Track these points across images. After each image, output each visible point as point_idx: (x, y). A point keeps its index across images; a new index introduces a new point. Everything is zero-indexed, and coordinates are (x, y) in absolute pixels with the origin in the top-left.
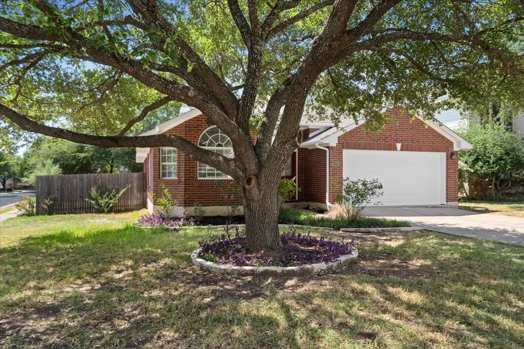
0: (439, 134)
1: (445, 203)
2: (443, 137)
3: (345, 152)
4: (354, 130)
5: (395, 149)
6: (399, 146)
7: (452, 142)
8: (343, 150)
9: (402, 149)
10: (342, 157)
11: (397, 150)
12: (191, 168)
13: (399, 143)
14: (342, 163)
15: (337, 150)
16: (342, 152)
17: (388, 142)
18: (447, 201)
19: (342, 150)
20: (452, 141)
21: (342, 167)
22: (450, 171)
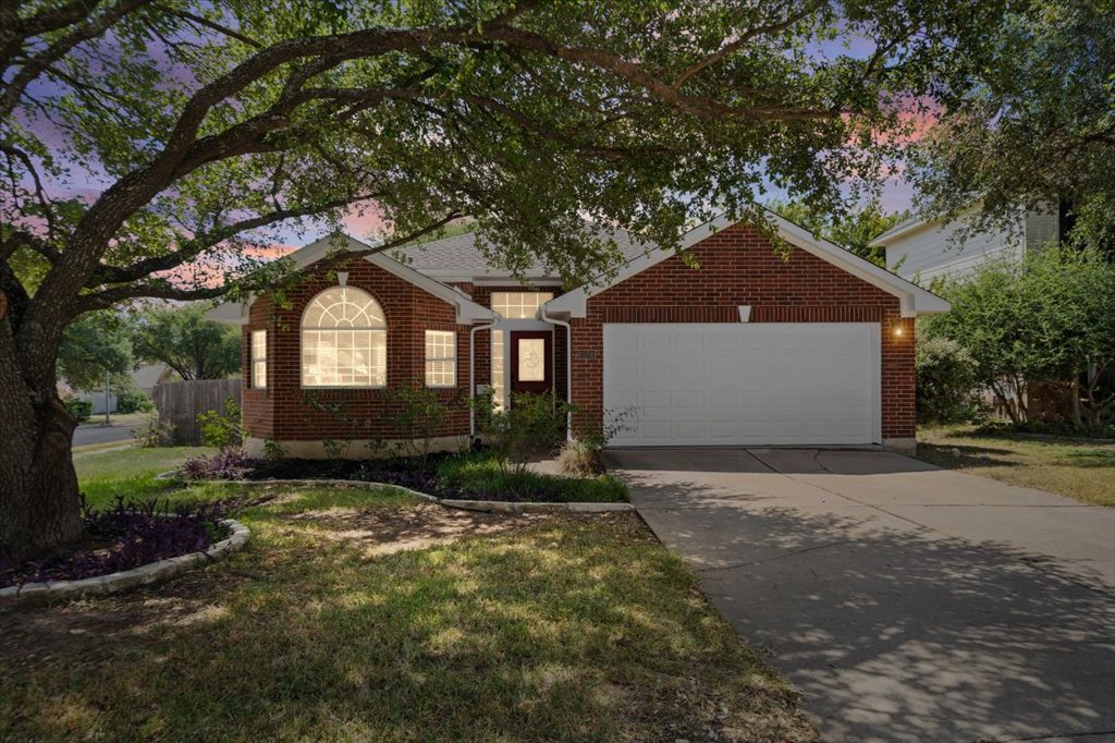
0: (858, 280)
1: (879, 441)
2: (870, 287)
3: (609, 330)
4: (629, 281)
5: (736, 318)
6: (745, 311)
7: (896, 298)
8: (604, 325)
9: (754, 319)
10: (602, 339)
11: (739, 321)
12: (287, 368)
13: (746, 304)
14: (602, 352)
15: (588, 325)
16: (601, 330)
17: (718, 303)
18: (883, 437)
19: (601, 325)
20: (895, 293)
21: (602, 361)
22: (891, 365)
